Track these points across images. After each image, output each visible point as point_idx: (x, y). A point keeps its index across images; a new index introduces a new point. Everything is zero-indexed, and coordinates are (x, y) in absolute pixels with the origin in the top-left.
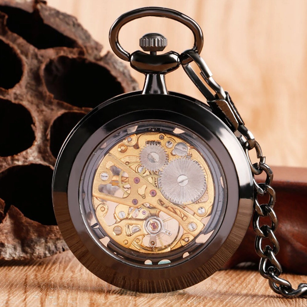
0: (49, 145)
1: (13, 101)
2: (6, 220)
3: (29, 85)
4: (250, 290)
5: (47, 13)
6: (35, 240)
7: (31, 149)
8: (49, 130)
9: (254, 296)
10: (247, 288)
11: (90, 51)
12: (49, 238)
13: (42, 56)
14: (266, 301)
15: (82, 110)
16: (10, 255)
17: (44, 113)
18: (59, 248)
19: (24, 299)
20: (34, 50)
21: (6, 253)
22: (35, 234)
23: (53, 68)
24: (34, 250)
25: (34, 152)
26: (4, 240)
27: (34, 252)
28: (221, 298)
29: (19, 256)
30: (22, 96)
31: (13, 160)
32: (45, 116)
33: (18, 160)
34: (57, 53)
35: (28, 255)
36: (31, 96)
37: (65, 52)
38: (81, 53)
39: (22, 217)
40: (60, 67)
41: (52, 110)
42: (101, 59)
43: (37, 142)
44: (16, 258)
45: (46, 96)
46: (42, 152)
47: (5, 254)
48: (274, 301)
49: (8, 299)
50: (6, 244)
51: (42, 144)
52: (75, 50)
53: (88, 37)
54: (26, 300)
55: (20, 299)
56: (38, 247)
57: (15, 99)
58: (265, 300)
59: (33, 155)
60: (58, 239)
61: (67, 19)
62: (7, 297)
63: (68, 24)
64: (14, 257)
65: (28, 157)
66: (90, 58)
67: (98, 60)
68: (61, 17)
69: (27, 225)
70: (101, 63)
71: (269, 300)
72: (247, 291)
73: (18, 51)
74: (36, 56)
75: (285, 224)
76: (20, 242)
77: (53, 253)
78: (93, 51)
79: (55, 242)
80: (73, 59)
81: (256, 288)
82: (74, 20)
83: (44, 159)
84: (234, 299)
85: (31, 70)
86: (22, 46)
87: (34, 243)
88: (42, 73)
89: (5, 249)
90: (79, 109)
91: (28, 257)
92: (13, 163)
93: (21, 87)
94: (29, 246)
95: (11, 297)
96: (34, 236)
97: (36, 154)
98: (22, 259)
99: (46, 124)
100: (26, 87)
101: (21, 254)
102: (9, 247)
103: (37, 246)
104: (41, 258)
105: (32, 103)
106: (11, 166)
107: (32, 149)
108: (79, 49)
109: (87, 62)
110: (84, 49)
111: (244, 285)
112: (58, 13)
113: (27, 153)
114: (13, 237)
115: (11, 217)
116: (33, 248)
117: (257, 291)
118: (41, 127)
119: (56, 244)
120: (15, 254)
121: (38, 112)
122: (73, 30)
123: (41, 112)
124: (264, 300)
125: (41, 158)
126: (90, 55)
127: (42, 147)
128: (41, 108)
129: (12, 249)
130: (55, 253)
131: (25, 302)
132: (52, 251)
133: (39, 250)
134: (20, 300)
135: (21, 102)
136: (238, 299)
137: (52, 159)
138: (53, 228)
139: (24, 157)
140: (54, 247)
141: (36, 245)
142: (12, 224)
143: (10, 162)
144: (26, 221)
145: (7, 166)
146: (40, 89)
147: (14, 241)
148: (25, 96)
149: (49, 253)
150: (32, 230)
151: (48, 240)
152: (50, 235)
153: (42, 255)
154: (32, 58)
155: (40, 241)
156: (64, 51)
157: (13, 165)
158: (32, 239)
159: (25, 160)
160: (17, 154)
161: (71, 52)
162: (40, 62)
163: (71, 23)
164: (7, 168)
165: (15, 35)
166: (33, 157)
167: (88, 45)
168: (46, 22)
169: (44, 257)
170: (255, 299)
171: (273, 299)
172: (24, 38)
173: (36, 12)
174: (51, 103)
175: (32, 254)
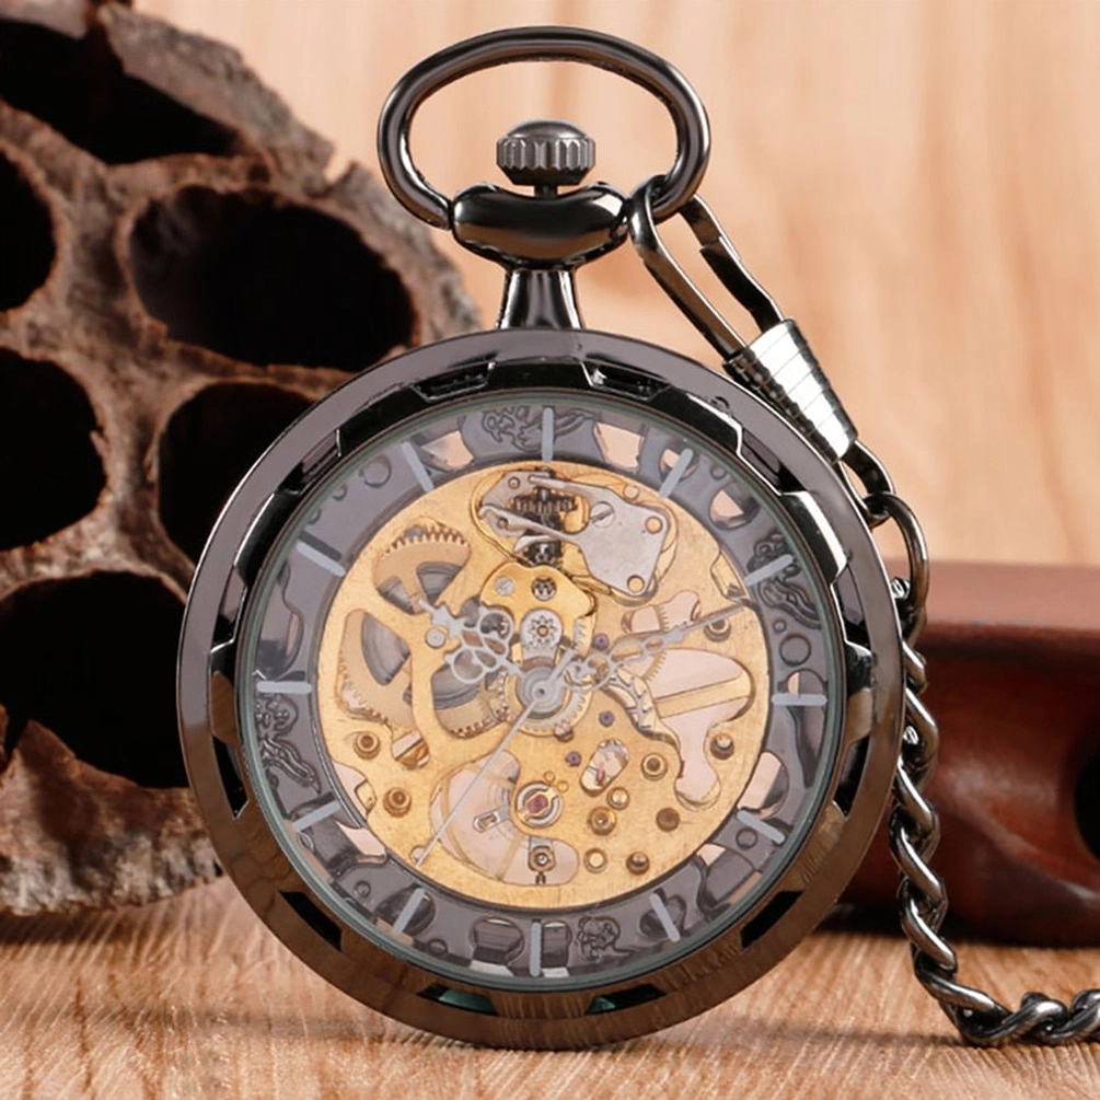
0: (155, 502)
1: (25, 351)
2: (12, 776)
3: (78, 294)
4: (865, 1014)
5: (134, 37)
6: (115, 843)
7: (92, 519)
8: (154, 449)
9: (885, 1039)
10: (852, 1006)
11: (289, 166)
12: (165, 831)
13: (123, 190)
14: (931, 1062)
15: (267, 374)
16: (30, 899)
17: (135, 389)
18: (203, 867)
19: (84, 1079)
20: (93, 170)
21: (16, 891)
22: (118, 821)
23: (163, 229)
24: (114, 877)
25: (102, 529)
26: (9, 844)
27: (116, 884)
28: (773, 1051)
29: (64, 902)
30: (56, 333)
31: (30, 560)
32: (137, 400)
33: (48, 561)
34: (175, 177)
35: (96, 895)
36: (88, 331)
37: (201, 171)
38: (259, 173)
39: (69, 762)
40: (185, 225)
41: (163, 377)
42: (328, 191)
43: (115, 494)
44: (52, 907)
45: (139, 330)
46: (131, 528)
47: (13, 893)
48: (957, 1057)
49: (28, 1079)
50: (15, 859)
51: (130, 502)
52: (237, 163)
53: (280, 115)
54: (94, 1082)
55: (69, 1078)
56: (127, 867)
57: (34, 343)
58: (927, 1056)
59: (101, 538)
60: (196, 835)
61: (204, 58)
62: (23, 1072)
63: (208, 72)
64: (44, 906)
65: (83, 548)
66: (290, 189)
67: (315, 195)
68: (184, 48)
69: (89, 788)
70: (330, 207)
71: (940, 1057)
72: (853, 1018)
73: (38, 177)
74: (99, 189)
75: (967, 772)
76: (65, 849)
77: (179, 884)
78: (298, 165)
79: (189, 844)
80: (231, 198)
81: (882, 1005)
82: (229, 57)
83: (141, 552)
84: (820, 1058)
85: (85, 238)
86: (52, 157)
87: (113, 852)
88: (123, 248)
89: (14, 877)
90: (258, 370)
91: (93, 901)
92: (30, 570)
93: (50, 300)
94: (98, 865)
95: (36, 1068)
96: (112, 829)
97: (110, 536)
98: (75, 910)
99: (143, 425)
100: (71, 300)
101: (69, 892)
102: (25, 870)
103: (125, 861)
104: (139, 904)
105: (91, 355)
106: (23, 583)
107: (96, 520)
108: (252, 161)
109: (279, 203)
110: (269, 161)
111: (840, 993)
112: (172, 35)
113: (79, 534)
114: (41, 834)
115: (32, 763)
116: (112, 870)
117: (887, 1017)
118: (127, 440)
119: (192, 853)
120: (50, 895)
121: (114, 386)
122: (228, 92)
123: (123, 385)
124: (924, 1056)
125: (130, 549)
126: (289, 177)
127: (133, 510)
128: (124, 374)
129: (37, 878)
130: (186, 885)
131: (89, 1090)
132: (177, 879)
133: (131, 875)
134: (71, 1083)
135: (53, 356)
136: (833, 1055)
137: (167, 550)
138: (180, 798)
139: (69, 550)
140: (183, 862)
141: (120, 859)
142: (34, 786)
143: (21, 568)
144: (83, 776)
145: (9, 582)
146: (119, 305)
147: (44, 848)
148: (65, 334)
149: (169, 884)
150: (103, 807)
151: (163, 839)
152: (168, 823)
153: (144, 892)
154: (88, 198)
155: (134, 846)
156: (199, 168)
157: (32, 579)
158: (107, 836)
159: (74, 559)
160: (42, 539)
161: (222, 171)
162: (116, 210)
163: (220, 68)
164: (9, 591)
165: (27, 119)
166: (101, 545)
167: (281, 143)
168: (131, 68)
169: (150, 901)
170: (890, 1051)
171: (951, 1050)
172: (58, 127)
173: (97, 35)
174: (156, 353)
175: (109, 891)
